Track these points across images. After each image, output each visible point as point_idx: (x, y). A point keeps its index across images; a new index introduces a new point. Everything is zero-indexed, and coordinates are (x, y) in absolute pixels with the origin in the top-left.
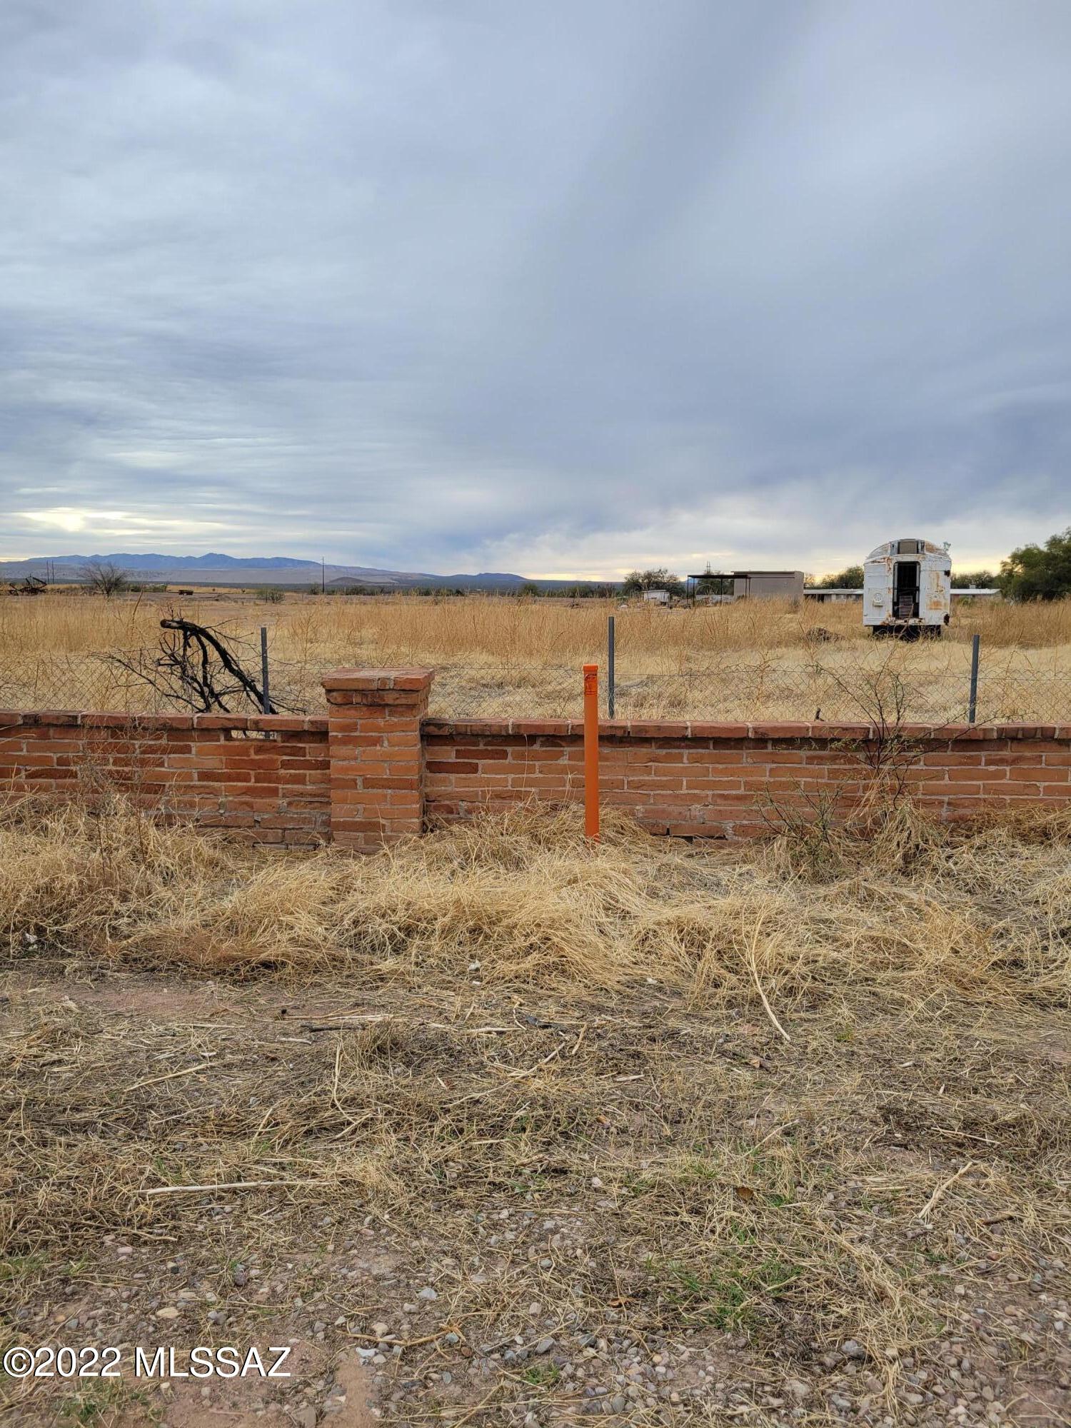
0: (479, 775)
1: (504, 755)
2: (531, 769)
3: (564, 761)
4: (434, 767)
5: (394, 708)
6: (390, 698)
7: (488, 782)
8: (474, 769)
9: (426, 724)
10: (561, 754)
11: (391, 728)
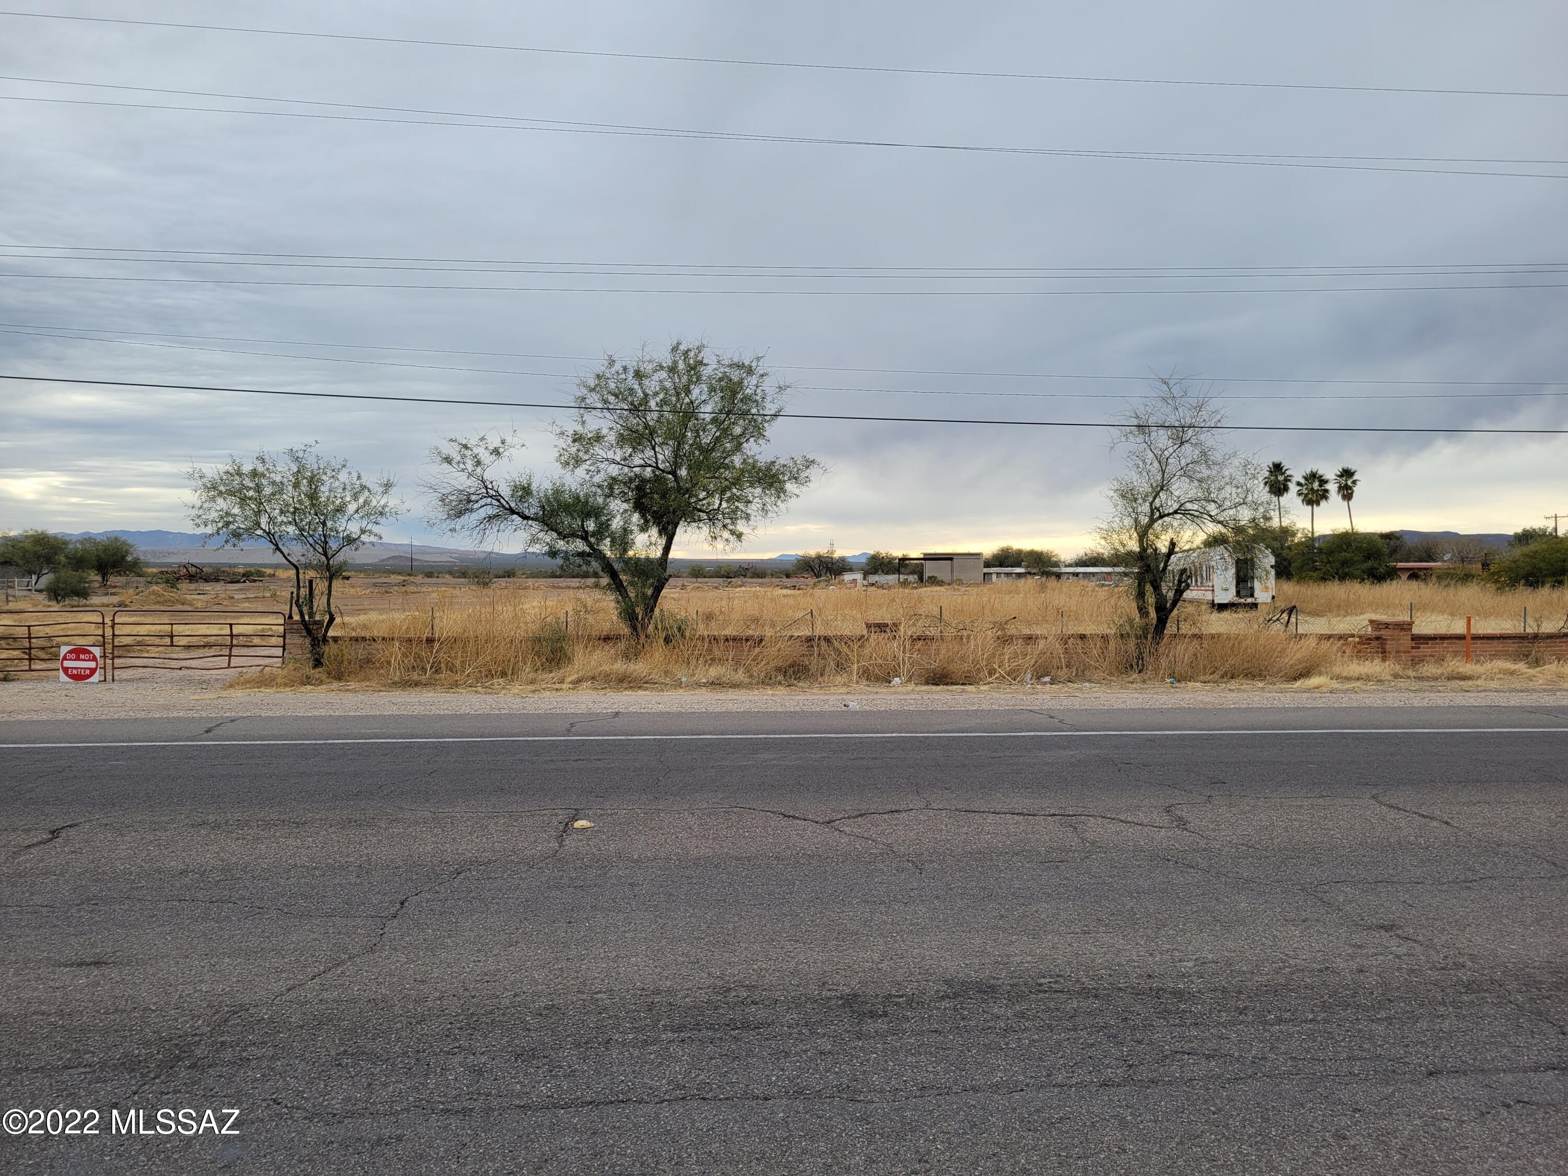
0: (1421, 650)
1: (1428, 644)
2: (1436, 648)
3: (1445, 645)
4: (1413, 648)
5: (1404, 629)
6: (1405, 627)
7: (1424, 652)
8: (1419, 648)
9: (1412, 635)
10: (1443, 643)
11: (1404, 635)
